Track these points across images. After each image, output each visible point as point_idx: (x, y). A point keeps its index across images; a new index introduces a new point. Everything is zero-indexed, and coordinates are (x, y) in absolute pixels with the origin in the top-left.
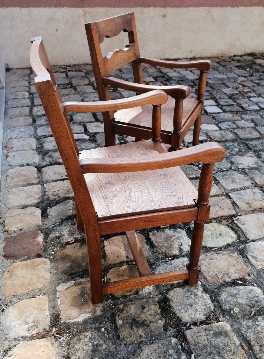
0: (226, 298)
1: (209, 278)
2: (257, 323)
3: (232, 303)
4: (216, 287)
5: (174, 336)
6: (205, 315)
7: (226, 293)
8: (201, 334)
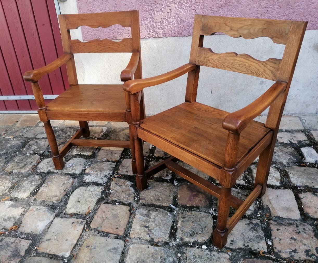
0: (35, 178)
1: (54, 177)
2: (10, 183)
3: (30, 178)
4: (46, 178)
5: (43, 153)
6: (39, 167)
7: (38, 180)
8: (32, 160)
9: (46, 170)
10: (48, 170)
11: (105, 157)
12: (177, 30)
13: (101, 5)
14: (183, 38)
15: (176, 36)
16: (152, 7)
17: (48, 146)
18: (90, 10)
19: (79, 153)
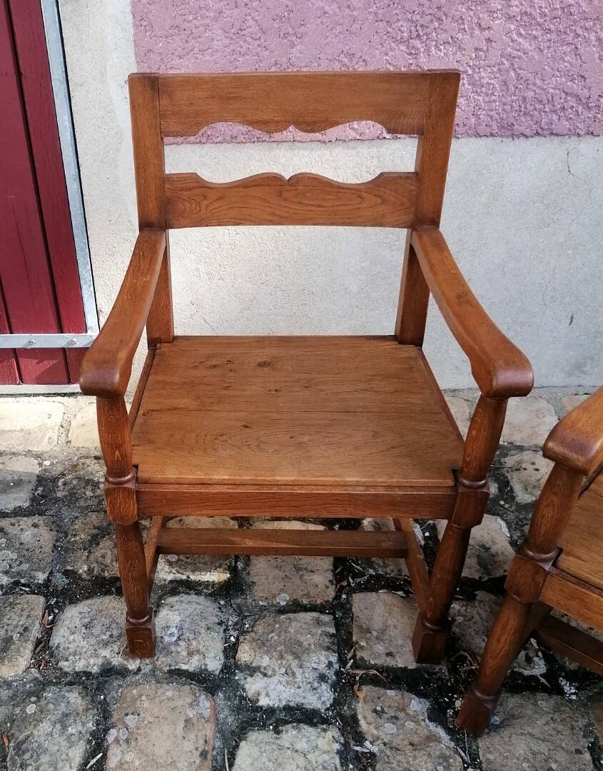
0: (68, 703)
1: (135, 692)
3: (51, 706)
4: (108, 700)
5: (48, 581)
6: (58, 647)
7: (81, 709)
8: (23, 619)
9: (92, 661)
10: (100, 661)
11: (282, 591)
12: (499, 114)
13: (228, 12)
14: (512, 143)
15: (492, 135)
16: (422, 26)
17: (54, 545)
18: (183, 26)
19: (184, 577)
